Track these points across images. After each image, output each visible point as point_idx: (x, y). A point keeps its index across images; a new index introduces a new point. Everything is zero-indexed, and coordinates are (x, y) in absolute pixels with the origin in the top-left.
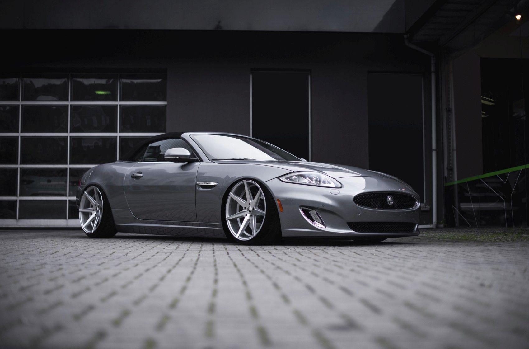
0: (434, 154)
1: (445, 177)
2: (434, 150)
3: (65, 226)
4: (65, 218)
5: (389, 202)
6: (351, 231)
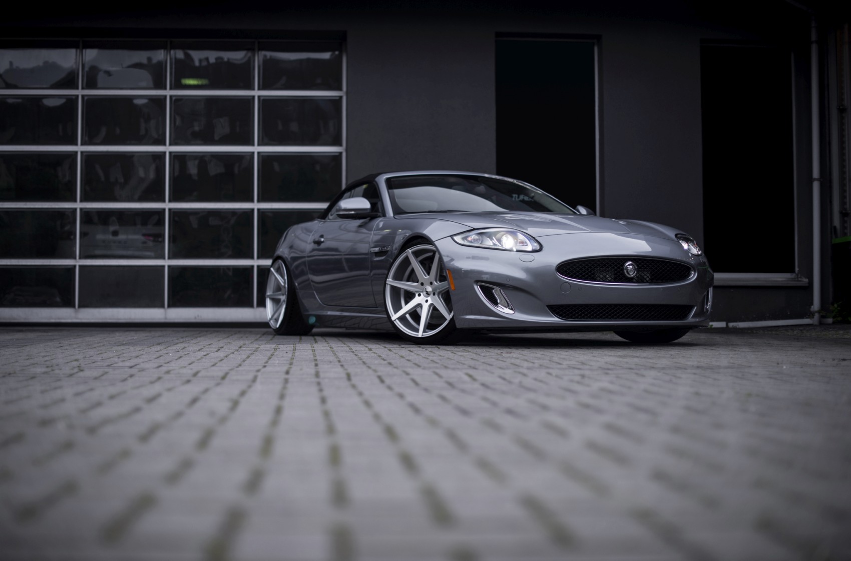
0: (816, 186)
1: (835, 227)
2: (815, 179)
3: (163, 321)
4: (162, 306)
5: (628, 272)
6: (554, 319)
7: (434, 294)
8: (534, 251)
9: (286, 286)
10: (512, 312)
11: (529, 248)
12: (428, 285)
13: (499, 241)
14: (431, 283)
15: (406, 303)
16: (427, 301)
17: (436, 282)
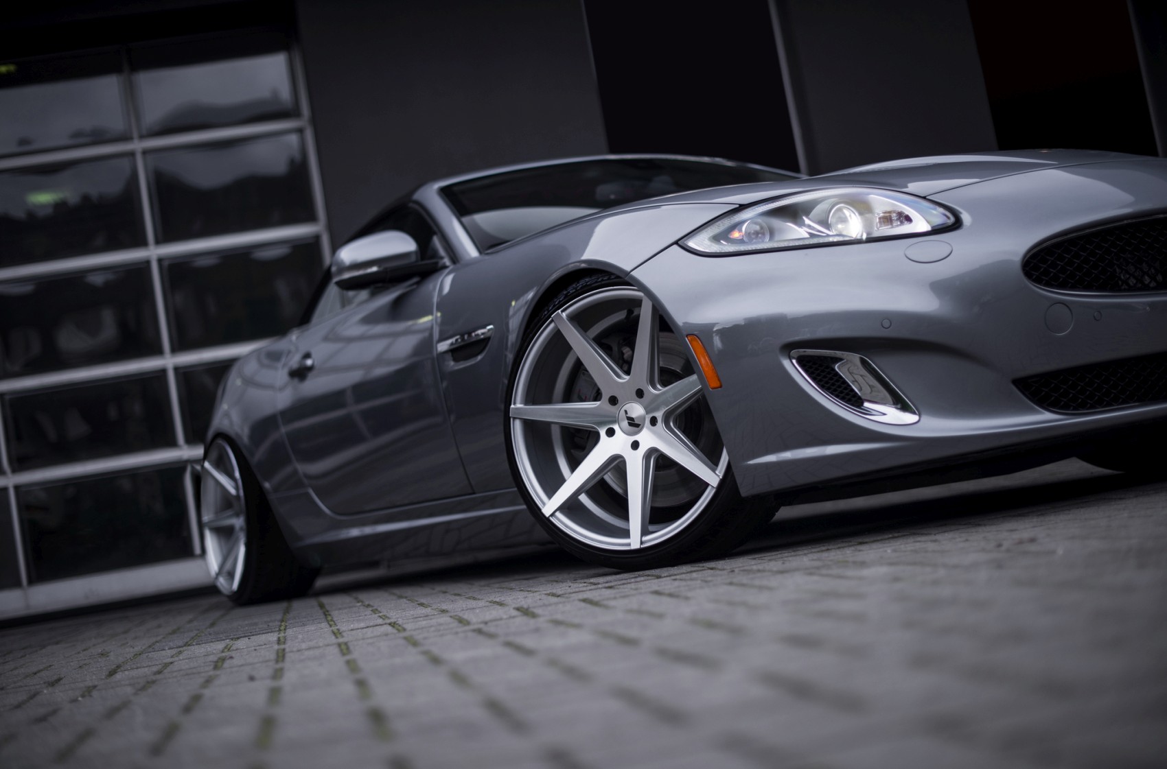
4: (15, 583)
6: (1040, 418)
7: (654, 421)
8: (937, 231)
9: (242, 493)
10: (910, 418)
11: (920, 225)
12: (631, 400)
13: (825, 223)
14: (640, 394)
15: (574, 464)
16: (635, 445)
17: (654, 387)
